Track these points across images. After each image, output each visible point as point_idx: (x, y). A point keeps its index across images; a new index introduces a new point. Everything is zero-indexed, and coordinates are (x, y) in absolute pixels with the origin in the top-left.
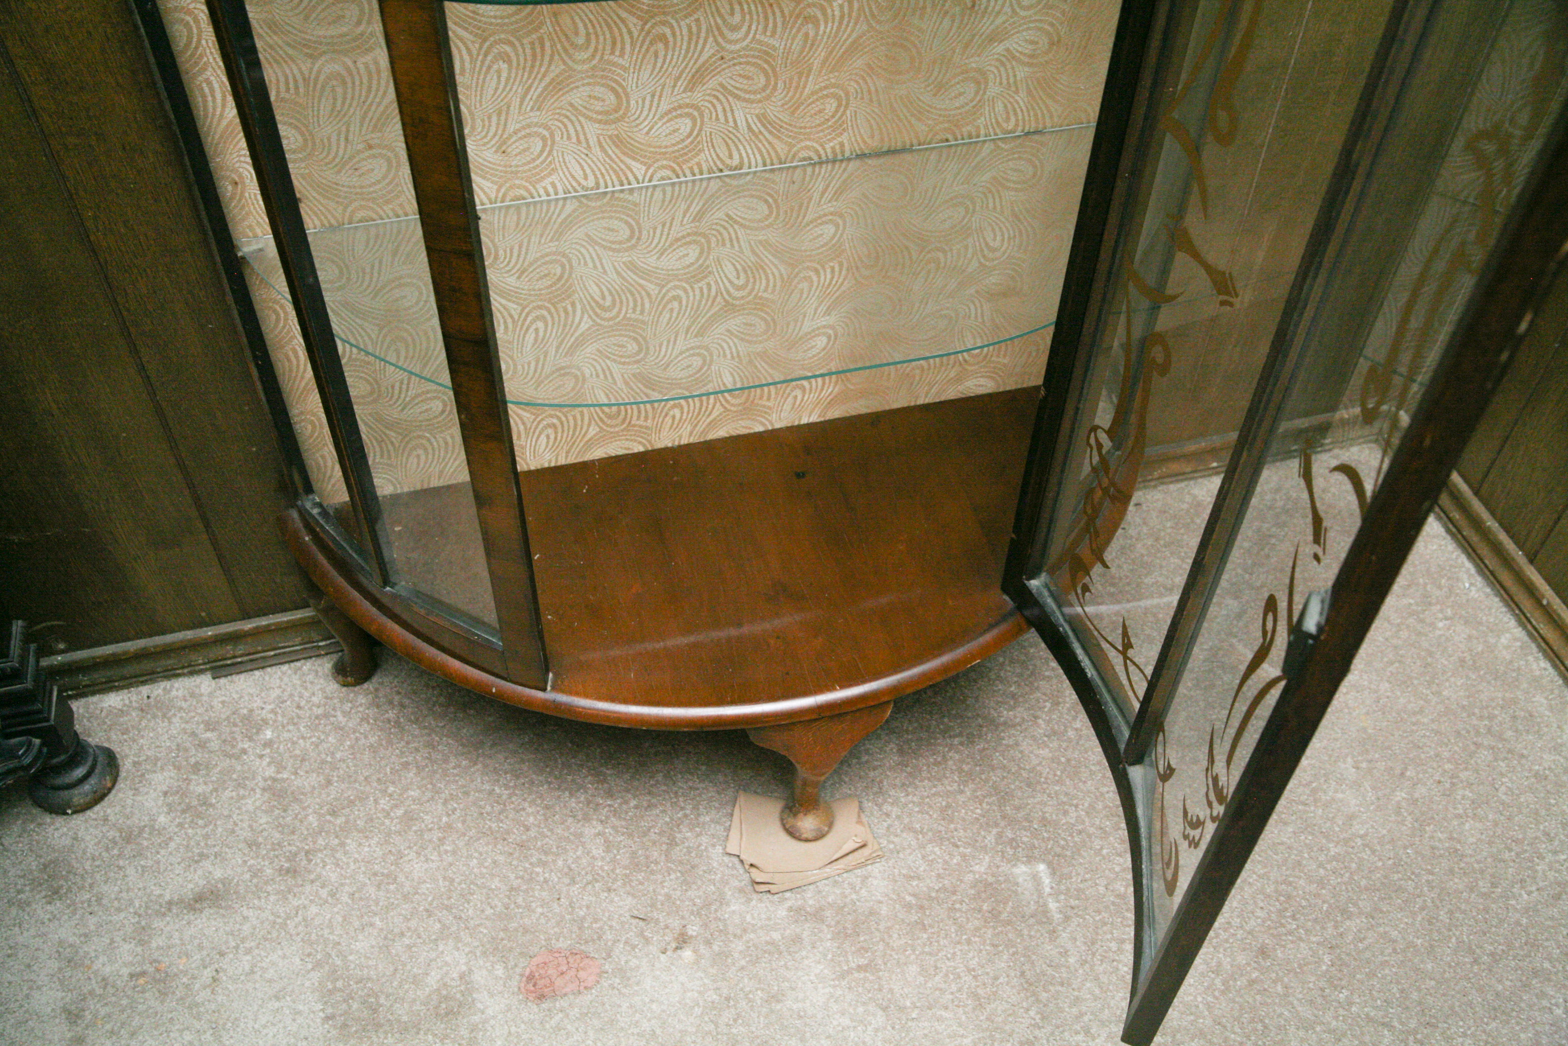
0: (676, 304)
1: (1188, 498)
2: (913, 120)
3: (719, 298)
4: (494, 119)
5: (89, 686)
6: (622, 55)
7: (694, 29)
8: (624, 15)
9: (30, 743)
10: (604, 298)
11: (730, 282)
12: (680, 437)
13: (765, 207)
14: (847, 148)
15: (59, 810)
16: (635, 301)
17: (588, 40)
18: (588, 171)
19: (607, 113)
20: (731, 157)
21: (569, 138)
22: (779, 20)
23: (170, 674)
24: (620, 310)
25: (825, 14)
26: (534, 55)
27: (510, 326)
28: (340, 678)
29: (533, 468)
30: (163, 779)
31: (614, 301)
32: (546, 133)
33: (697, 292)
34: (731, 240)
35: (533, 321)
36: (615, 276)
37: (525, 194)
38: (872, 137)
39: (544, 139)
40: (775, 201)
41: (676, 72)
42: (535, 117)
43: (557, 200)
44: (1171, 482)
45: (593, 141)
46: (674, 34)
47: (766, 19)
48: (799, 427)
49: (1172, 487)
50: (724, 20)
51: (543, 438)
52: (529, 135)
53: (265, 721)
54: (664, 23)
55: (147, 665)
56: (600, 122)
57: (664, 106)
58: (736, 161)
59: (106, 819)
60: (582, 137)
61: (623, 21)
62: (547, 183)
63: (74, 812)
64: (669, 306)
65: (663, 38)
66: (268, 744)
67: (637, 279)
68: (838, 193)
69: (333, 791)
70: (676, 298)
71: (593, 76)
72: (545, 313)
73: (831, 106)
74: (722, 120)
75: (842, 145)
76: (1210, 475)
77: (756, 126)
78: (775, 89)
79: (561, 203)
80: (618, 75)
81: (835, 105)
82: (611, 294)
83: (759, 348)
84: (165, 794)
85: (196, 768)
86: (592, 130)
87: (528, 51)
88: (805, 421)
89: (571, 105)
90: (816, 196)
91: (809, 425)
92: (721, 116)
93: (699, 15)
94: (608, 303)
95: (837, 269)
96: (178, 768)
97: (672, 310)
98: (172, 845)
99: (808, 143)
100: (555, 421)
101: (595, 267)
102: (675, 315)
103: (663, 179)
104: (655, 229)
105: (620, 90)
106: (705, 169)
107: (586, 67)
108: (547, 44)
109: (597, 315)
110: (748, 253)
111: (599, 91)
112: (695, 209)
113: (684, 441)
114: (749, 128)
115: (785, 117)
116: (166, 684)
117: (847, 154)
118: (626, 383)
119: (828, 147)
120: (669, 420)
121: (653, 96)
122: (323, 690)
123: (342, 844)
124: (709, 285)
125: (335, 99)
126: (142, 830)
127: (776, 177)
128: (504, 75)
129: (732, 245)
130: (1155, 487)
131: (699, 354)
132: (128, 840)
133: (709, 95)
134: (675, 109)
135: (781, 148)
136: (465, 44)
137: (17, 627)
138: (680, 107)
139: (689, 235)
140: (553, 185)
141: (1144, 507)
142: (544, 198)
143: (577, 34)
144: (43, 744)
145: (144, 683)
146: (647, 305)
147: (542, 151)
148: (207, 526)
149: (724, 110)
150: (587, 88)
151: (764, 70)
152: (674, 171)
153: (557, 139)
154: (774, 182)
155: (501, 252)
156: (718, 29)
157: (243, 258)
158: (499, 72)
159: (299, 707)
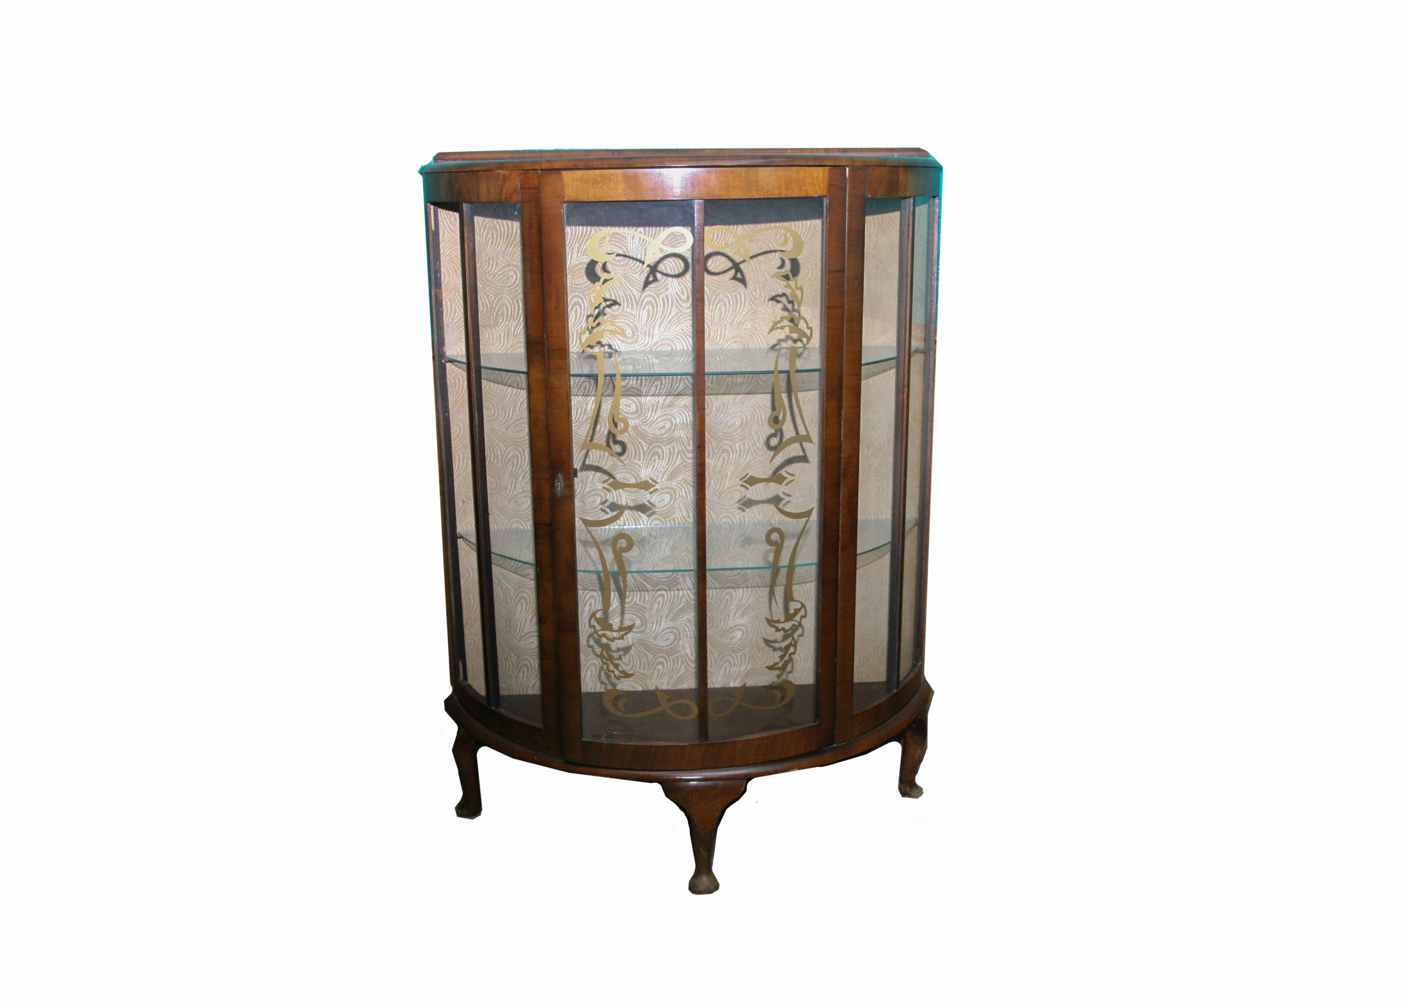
3: (684, 599)
6: (639, 459)
8: (641, 441)
26: (600, 455)
29: (589, 692)
32: (603, 495)
39: (602, 497)
42: (598, 485)
48: (729, 688)
50: (685, 448)
52: (595, 495)
54: (659, 447)
56: (628, 491)
60: (619, 499)
61: (640, 443)
64: (658, 600)
65: (657, 453)
67: (641, 580)
68: (744, 543)
71: (625, 470)
72: (594, 595)
73: (737, 496)
80: (637, 469)
88: (731, 685)
91: (734, 688)
97: (659, 603)
102: (661, 605)
103: (656, 525)
117: (747, 523)
119: (737, 517)
131: (673, 630)
133: (679, 484)
134: (663, 489)
138: (665, 488)
152: (662, 522)
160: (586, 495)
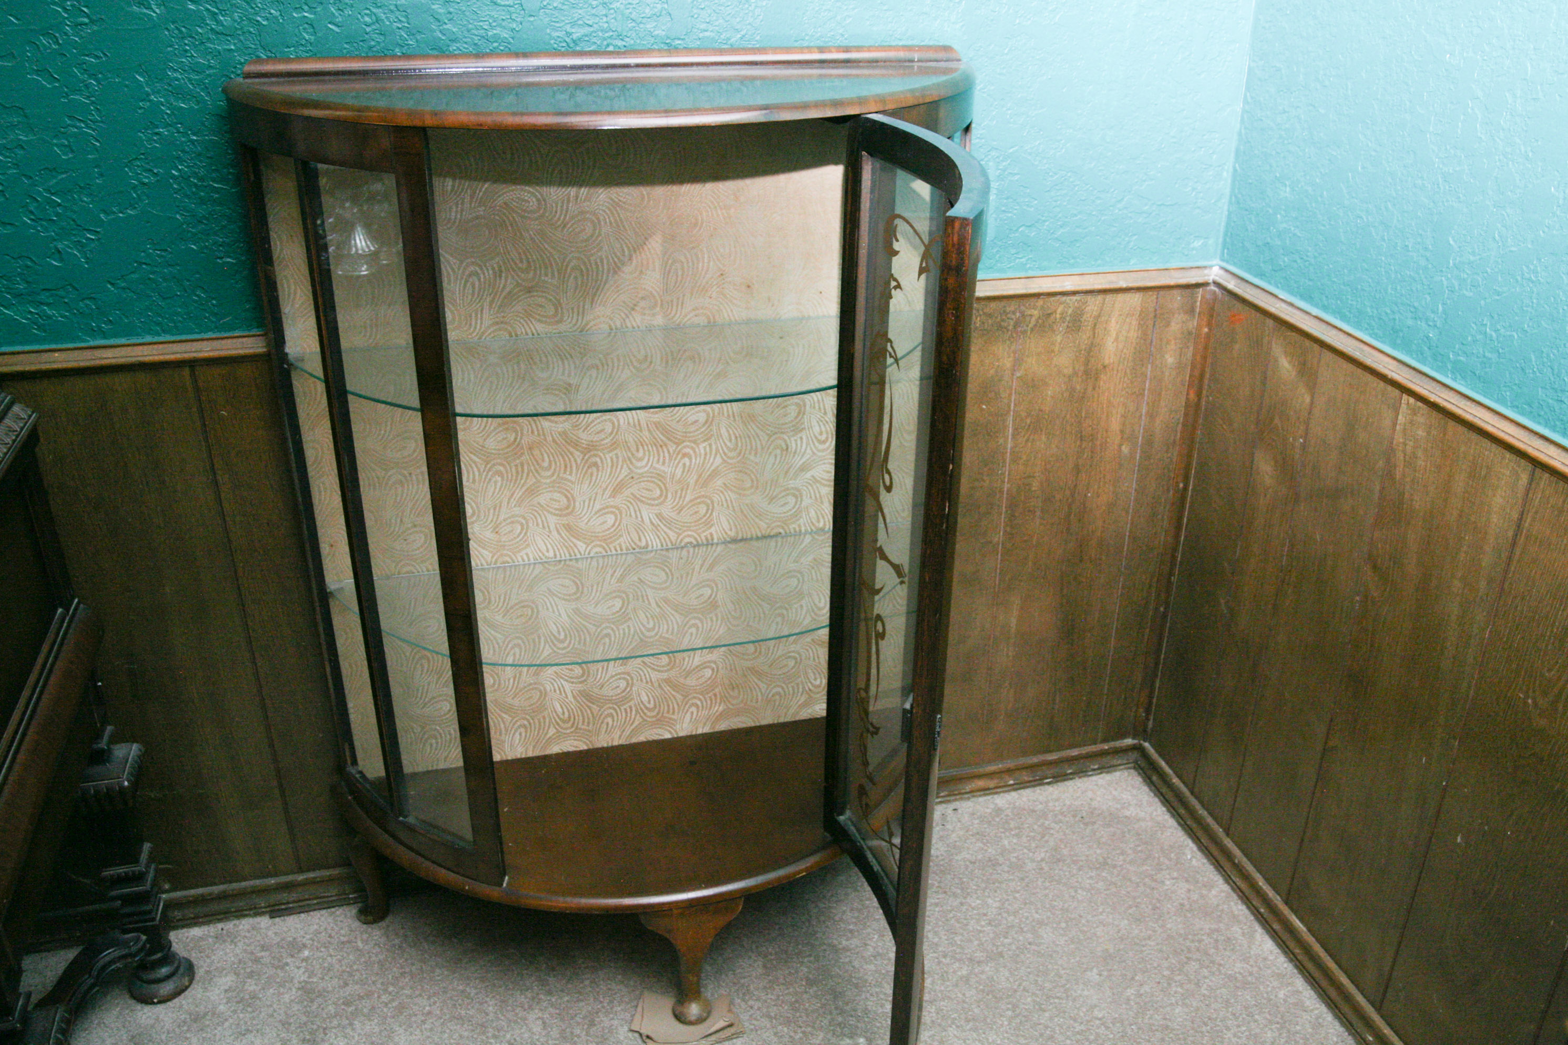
0: (607, 640)
1: (992, 806)
2: (757, 520)
3: (636, 637)
4: (492, 511)
5: (180, 920)
6: (571, 474)
7: (615, 460)
8: (571, 450)
9: (138, 939)
10: (559, 632)
11: (644, 626)
12: (612, 740)
13: (664, 574)
14: (715, 537)
15: (146, 1000)
16: (580, 636)
17: (550, 465)
18: (549, 546)
19: (561, 510)
20: (640, 540)
21: (538, 525)
22: (667, 455)
23: (240, 914)
24: (570, 642)
25: (695, 452)
26: (517, 472)
27: (497, 650)
28: (363, 917)
29: (509, 758)
30: (227, 981)
31: (566, 636)
32: (524, 522)
33: (621, 632)
34: (642, 596)
35: (512, 648)
36: (567, 618)
37: (508, 559)
38: (731, 530)
39: (522, 525)
40: (671, 571)
41: (604, 486)
42: (517, 510)
43: (530, 564)
44: (980, 796)
45: (552, 527)
46: (602, 462)
47: (659, 455)
48: (696, 736)
49: (981, 799)
50: (633, 455)
51: (517, 734)
52: (512, 522)
53: (305, 946)
54: (595, 455)
55: (224, 905)
56: (557, 515)
57: (597, 507)
58: (643, 544)
59: (181, 1007)
60: (546, 525)
61: (572, 454)
62: (523, 553)
63: (160, 1002)
64: (603, 641)
65: (595, 464)
66: (305, 960)
67: (581, 621)
68: (711, 568)
69: (348, 989)
70: (608, 635)
71: (553, 487)
72: (520, 642)
73: (703, 509)
74: (634, 515)
75: (711, 534)
76: (1009, 791)
77: (656, 521)
78: (666, 496)
79: (532, 567)
80: (569, 486)
81: (705, 508)
82: (564, 630)
83: (665, 675)
84: (226, 991)
85: (251, 975)
86: (552, 520)
87: (514, 470)
88: (700, 731)
89: (539, 503)
90: (697, 568)
91: (703, 735)
92: (633, 513)
93: (617, 451)
94: (562, 636)
95: (714, 619)
96: (237, 974)
97: (604, 644)
98: (227, 1024)
99: (690, 533)
100: (526, 722)
101: (554, 612)
103: (597, 553)
104: (592, 586)
105: (569, 495)
106: (624, 547)
107: (548, 481)
108: (526, 467)
109: (555, 645)
110: (654, 605)
111: (556, 496)
112: (618, 574)
113: (616, 743)
114: (652, 522)
115: (673, 515)
116: (236, 922)
117: (715, 541)
118: (574, 697)
119: (703, 536)
120: (604, 726)
121: (590, 500)
122: (349, 926)
123: (351, 1024)
124: (629, 626)
125: (396, 496)
126: (206, 1014)
127: (670, 554)
128: (499, 484)
129: (644, 601)
130: (969, 799)
131: (624, 679)
132: (195, 1020)
133: (625, 500)
134: (604, 509)
135: (671, 534)
136: (476, 466)
137: (147, 846)
138: (607, 507)
139: (615, 591)
140: (527, 554)
141: (960, 811)
142: (521, 563)
143: (543, 460)
144: (147, 940)
145: (220, 920)
146: (588, 639)
147: (521, 533)
148: (283, 794)
149: (635, 512)
150: (550, 494)
151: (658, 485)
152: (604, 549)
153: (531, 525)
154: (668, 557)
155: (493, 599)
156: (630, 460)
157: (331, 593)
158: (496, 483)
159: (330, 936)
160: (500, 524)
